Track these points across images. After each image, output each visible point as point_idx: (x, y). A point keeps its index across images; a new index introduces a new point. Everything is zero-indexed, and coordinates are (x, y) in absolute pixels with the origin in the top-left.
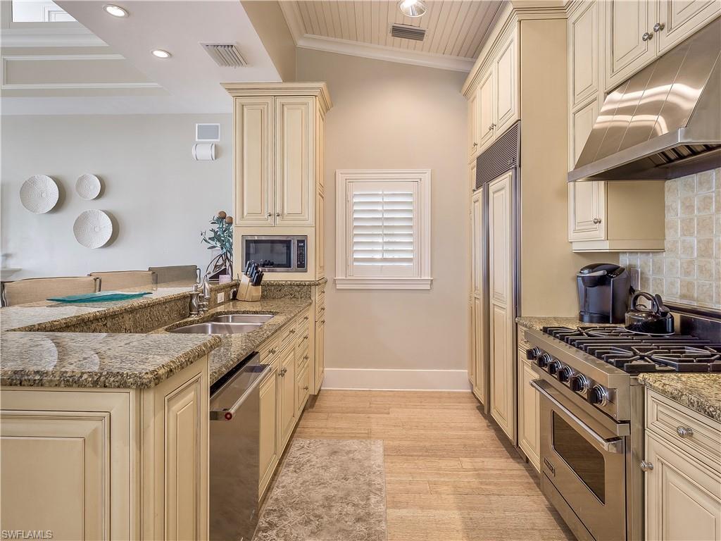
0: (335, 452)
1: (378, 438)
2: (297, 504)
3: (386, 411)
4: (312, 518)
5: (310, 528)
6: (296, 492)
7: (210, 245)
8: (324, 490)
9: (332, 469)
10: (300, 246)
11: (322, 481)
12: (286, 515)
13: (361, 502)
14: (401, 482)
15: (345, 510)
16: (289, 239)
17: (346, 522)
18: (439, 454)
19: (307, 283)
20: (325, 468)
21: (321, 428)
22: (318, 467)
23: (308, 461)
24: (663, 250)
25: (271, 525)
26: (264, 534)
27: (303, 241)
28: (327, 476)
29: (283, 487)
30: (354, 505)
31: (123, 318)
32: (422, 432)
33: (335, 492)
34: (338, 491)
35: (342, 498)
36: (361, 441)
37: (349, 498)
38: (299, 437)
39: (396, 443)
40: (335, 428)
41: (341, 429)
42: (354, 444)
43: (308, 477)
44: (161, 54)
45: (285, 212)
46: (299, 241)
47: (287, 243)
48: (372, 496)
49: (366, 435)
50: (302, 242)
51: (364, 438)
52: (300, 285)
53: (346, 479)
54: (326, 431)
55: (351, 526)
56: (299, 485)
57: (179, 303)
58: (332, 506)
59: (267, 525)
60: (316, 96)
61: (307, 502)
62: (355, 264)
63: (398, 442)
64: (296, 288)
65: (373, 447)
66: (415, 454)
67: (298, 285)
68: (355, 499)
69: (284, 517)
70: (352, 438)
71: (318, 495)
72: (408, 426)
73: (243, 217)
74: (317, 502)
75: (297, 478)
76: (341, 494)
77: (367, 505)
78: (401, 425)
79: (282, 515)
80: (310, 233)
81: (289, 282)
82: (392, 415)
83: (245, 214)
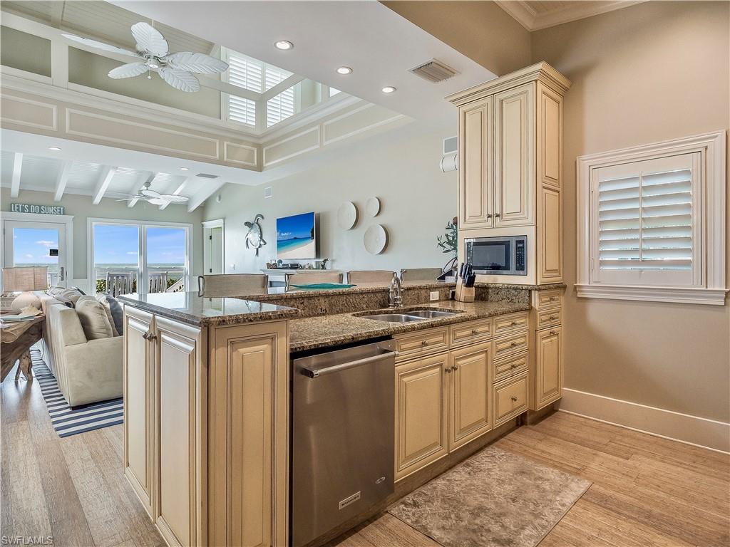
0: (524, 473)
1: (587, 478)
2: (449, 499)
3: (625, 455)
4: (453, 516)
5: (444, 523)
6: (456, 489)
7: (445, 249)
8: (483, 500)
9: (506, 486)
10: (520, 247)
11: (488, 492)
12: (433, 503)
13: (512, 527)
14: (578, 532)
15: (490, 525)
16: (508, 240)
17: (482, 536)
18: (665, 527)
19: (524, 287)
20: (501, 482)
21: (528, 446)
22: (494, 479)
23: (489, 470)
25: (415, 505)
26: (404, 508)
28: (496, 489)
29: (448, 480)
30: (503, 526)
31: (319, 300)
32: (662, 495)
33: (493, 506)
34: (496, 507)
35: (495, 514)
36: (562, 474)
37: (503, 518)
38: (499, 447)
39: (610, 492)
40: (543, 452)
41: (550, 454)
42: (552, 474)
43: (478, 483)
44: (388, 90)
45: (504, 212)
46: (518, 242)
47: (506, 244)
48: (530, 527)
49: (574, 470)
50: (521, 243)
51: (571, 473)
52: (517, 289)
53: (514, 500)
54: (531, 451)
55: (483, 541)
56: (463, 485)
57: (379, 296)
58: (479, 516)
59: (412, 502)
60: (536, 81)
61: (459, 502)
63: (612, 492)
64: (514, 292)
65: (573, 485)
66: (625, 512)
67: (515, 289)
68: (508, 521)
69: (430, 504)
70: (555, 467)
71: (474, 500)
72: (644, 482)
73: (465, 221)
74: (468, 506)
75: (468, 479)
76: (498, 511)
77: (517, 532)
78: (634, 476)
79: (429, 501)
80: (529, 232)
81: (506, 286)
82: (630, 462)
83: (467, 218)
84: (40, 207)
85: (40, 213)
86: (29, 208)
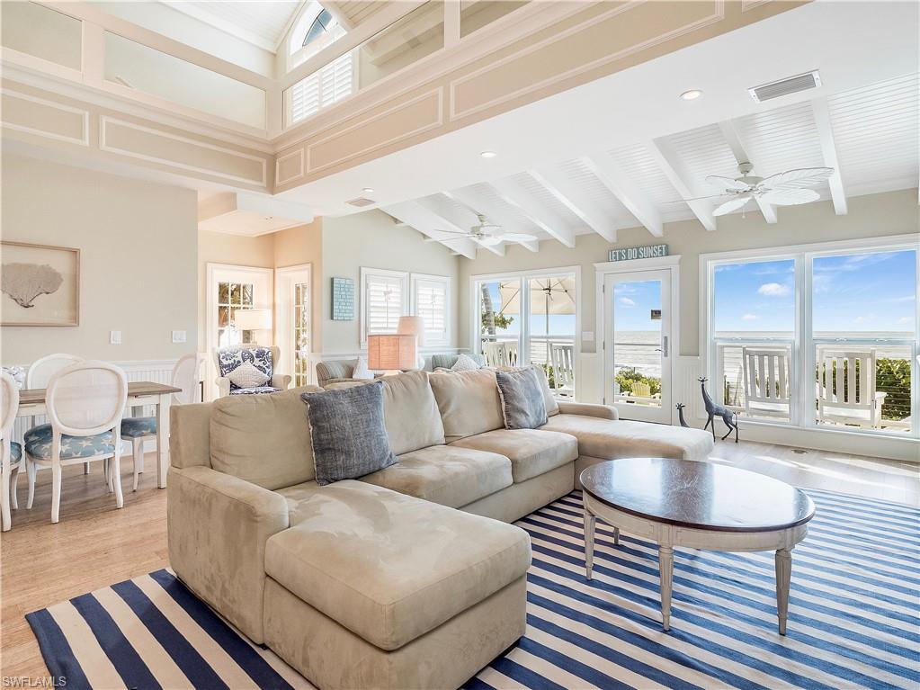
84: (638, 248)
85: (638, 258)
86: (626, 254)
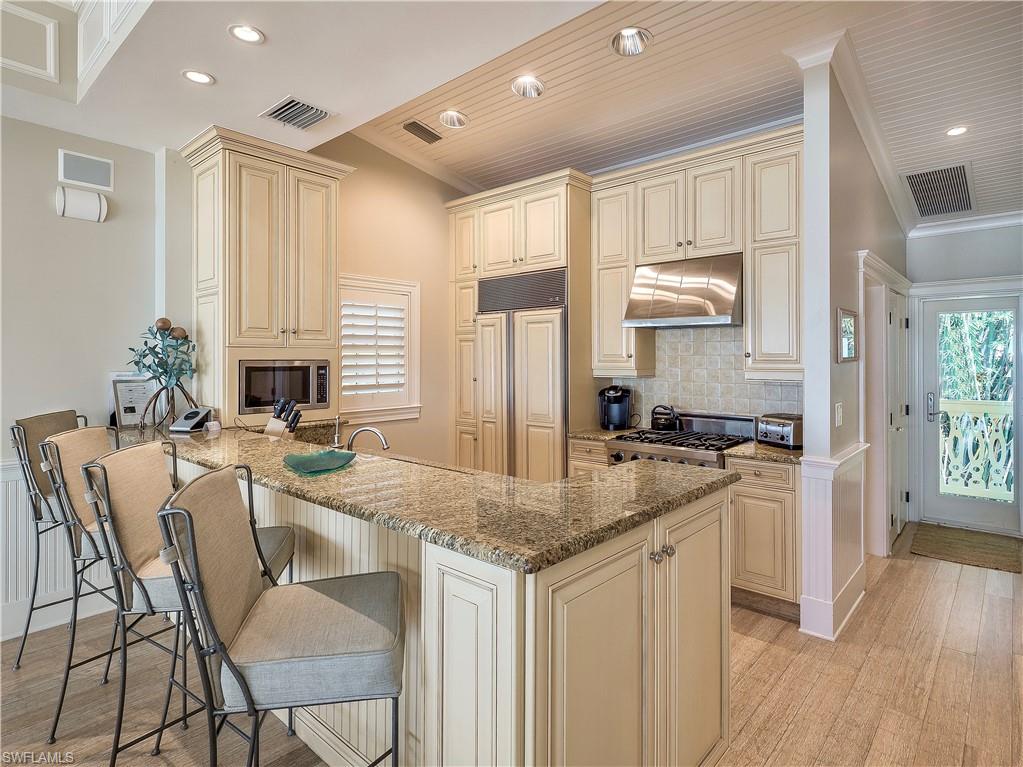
10: (322, 374)
16: (306, 364)
24: (654, 376)
27: (324, 368)
45: (301, 328)
46: (319, 368)
47: (305, 370)
62: (344, 393)
64: (322, 430)
67: (324, 427)
73: (239, 333)
83: (243, 329)
